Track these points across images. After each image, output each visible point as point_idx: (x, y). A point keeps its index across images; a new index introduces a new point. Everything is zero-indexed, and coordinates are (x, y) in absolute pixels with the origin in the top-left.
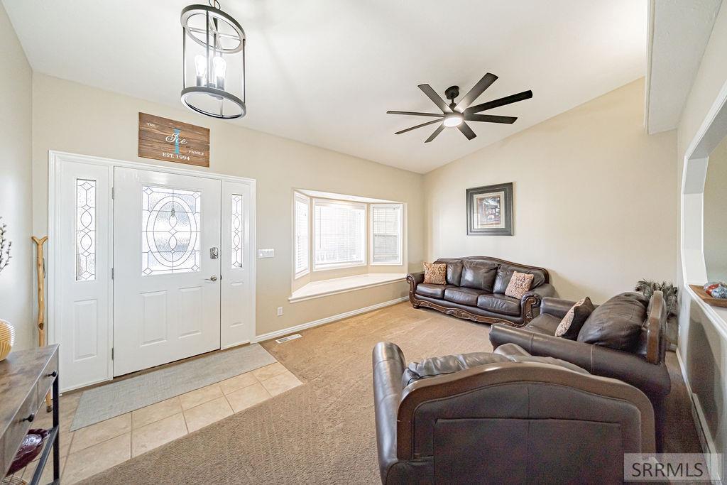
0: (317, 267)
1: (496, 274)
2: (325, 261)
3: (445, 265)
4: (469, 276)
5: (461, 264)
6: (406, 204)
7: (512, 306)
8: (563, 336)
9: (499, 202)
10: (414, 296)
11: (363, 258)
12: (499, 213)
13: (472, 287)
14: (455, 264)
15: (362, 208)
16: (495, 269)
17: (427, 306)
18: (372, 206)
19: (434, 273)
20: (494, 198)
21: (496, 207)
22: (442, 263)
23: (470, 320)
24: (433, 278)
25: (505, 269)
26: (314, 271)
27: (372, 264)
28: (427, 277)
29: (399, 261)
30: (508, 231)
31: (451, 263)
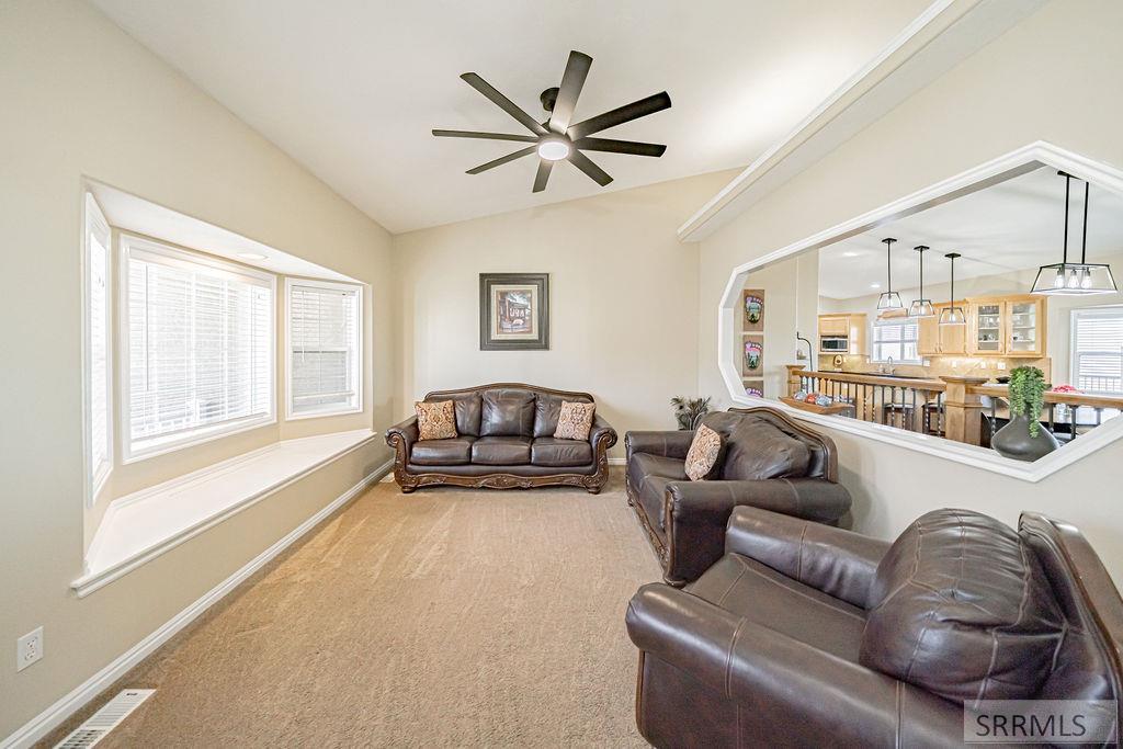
0: (135, 447)
1: (535, 408)
2: (159, 428)
3: (451, 402)
4: (494, 418)
5: (480, 397)
6: (370, 287)
7: (582, 453)
8: (705, 477)
9: (530, 300)
10: (407, 470)
11: (265, 405)
12: (531, 316)
13: (504, 434)
14: (469, 400)
15: (265, 284)
16: (534, 401)
17: (438, 482)
18: (288, 282)
19: (436, 419)
20: (523, 293)
21: (525, 308)
22: (447, 399)
23: (520, 489)
24: (437, 428)
25: (546, 401)
26: (127, 461)
27: (290, 416)
28: (424, 429)
29: (355, 403)
30: (542, 343)
31: (460, 399)
